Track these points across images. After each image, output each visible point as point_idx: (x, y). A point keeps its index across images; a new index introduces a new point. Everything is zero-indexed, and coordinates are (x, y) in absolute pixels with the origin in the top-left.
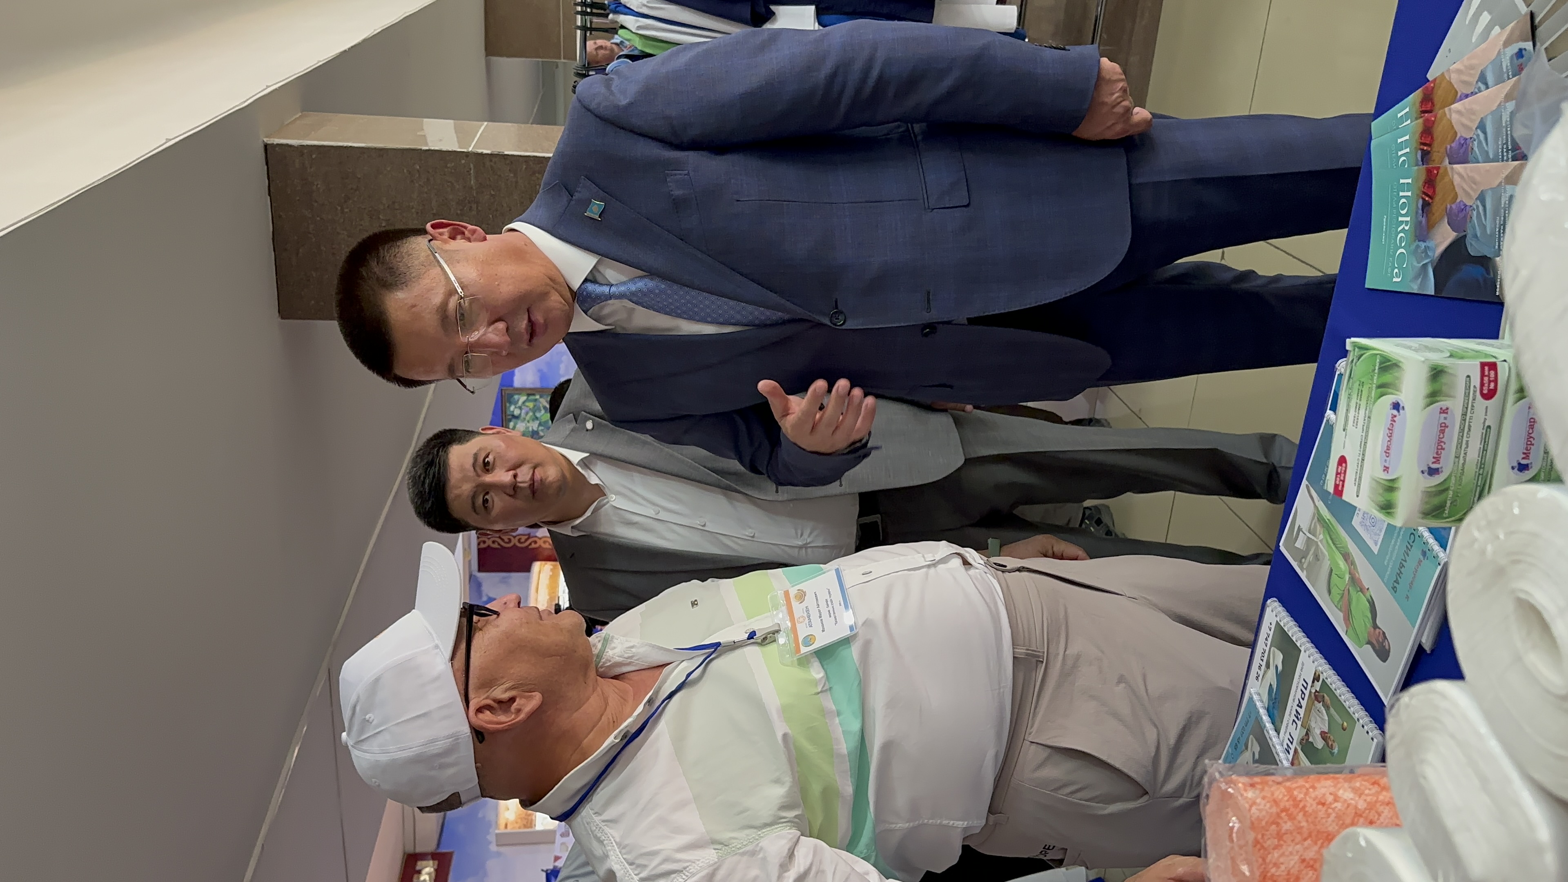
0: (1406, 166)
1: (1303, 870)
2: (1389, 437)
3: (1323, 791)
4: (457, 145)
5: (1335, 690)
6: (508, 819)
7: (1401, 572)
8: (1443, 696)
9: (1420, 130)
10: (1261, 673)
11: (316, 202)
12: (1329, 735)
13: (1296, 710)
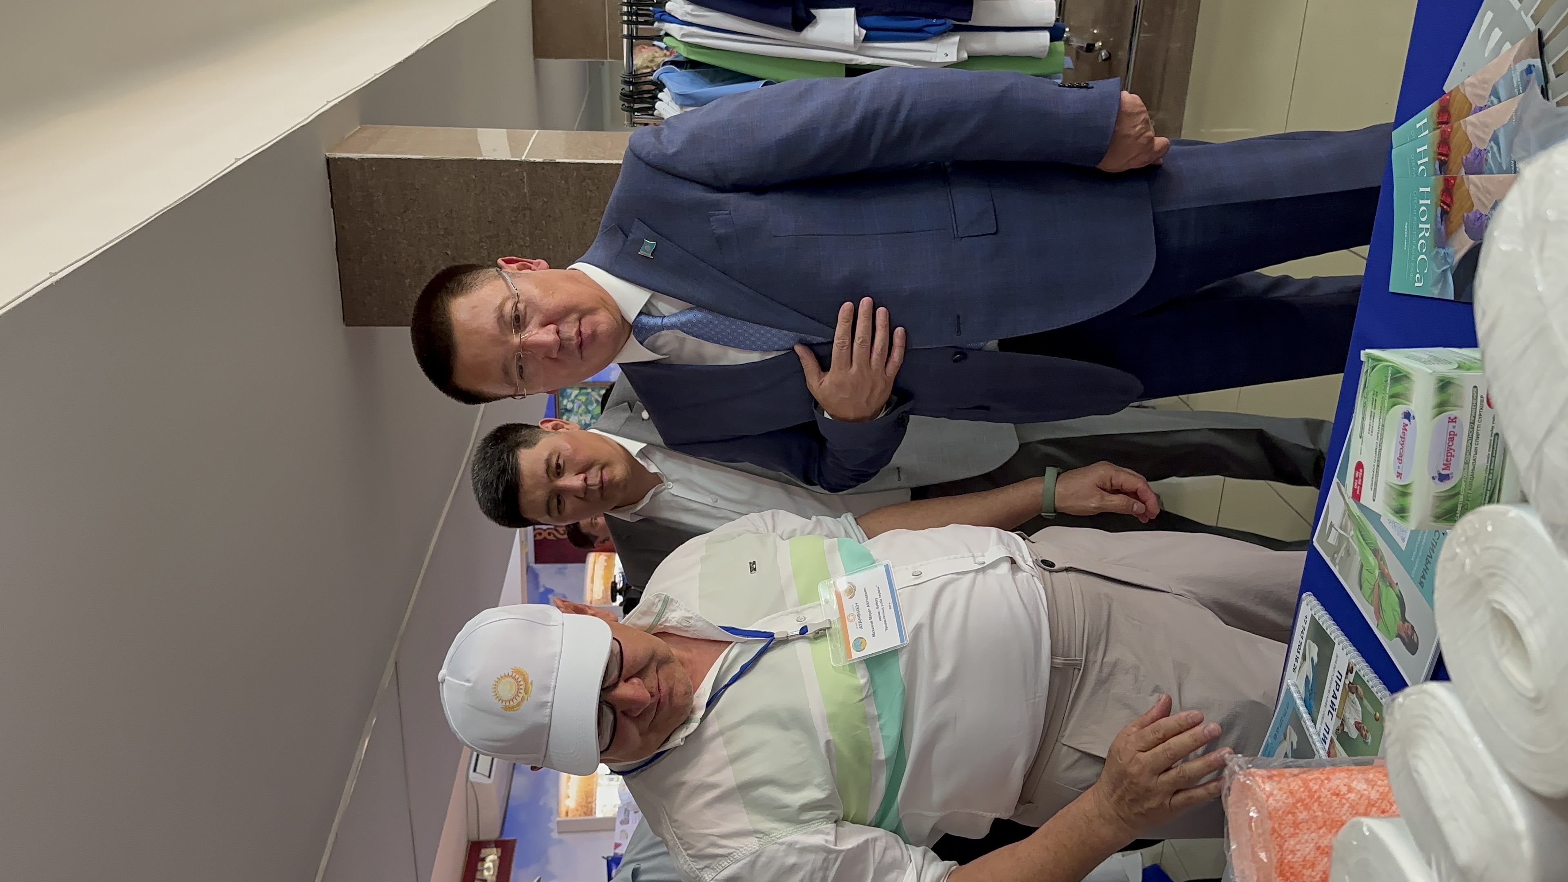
0: (1425, 175)
1: (1318, 857)
2: (1401, 444)
3: (1338, 782)
4: (510, 156)
5: (1368, 681)
6: (568, 807)
7: (1427, 568)
8: (1434, 697)
9: (1437, 141)
10: (1298, 665)
11: (378, 212)
12: (1363, 725)
13: (1332, 701)
